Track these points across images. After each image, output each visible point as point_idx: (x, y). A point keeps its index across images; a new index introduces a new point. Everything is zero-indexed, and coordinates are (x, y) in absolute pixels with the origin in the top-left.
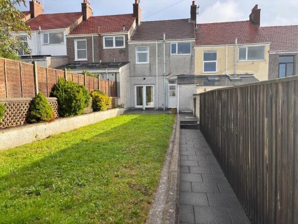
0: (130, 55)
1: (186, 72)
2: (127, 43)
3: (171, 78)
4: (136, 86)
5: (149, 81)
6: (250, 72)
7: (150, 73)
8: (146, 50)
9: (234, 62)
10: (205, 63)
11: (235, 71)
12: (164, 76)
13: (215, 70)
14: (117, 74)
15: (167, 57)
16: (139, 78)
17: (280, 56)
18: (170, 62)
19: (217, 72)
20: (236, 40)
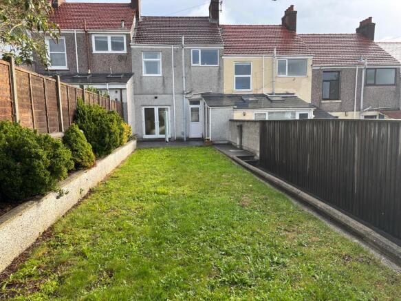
0: (134, 64)
1: (213, 90)
2: (129, 46)
3: (193, 98)
4: (143, 108)
5: (163, 100)
6: (291, 91)
7: (164, 89)
8: (156, 58)
9: (272, 77)
10: (236, 78)
11: (273, 89)
12: (183, 94)
13: (249, 88)
14: (123, 91)
15: (187, 67)
16: (148, 96)
17: (324, 72)
18: (190, 76)
19: (252, 90)
20: (275, 50)
